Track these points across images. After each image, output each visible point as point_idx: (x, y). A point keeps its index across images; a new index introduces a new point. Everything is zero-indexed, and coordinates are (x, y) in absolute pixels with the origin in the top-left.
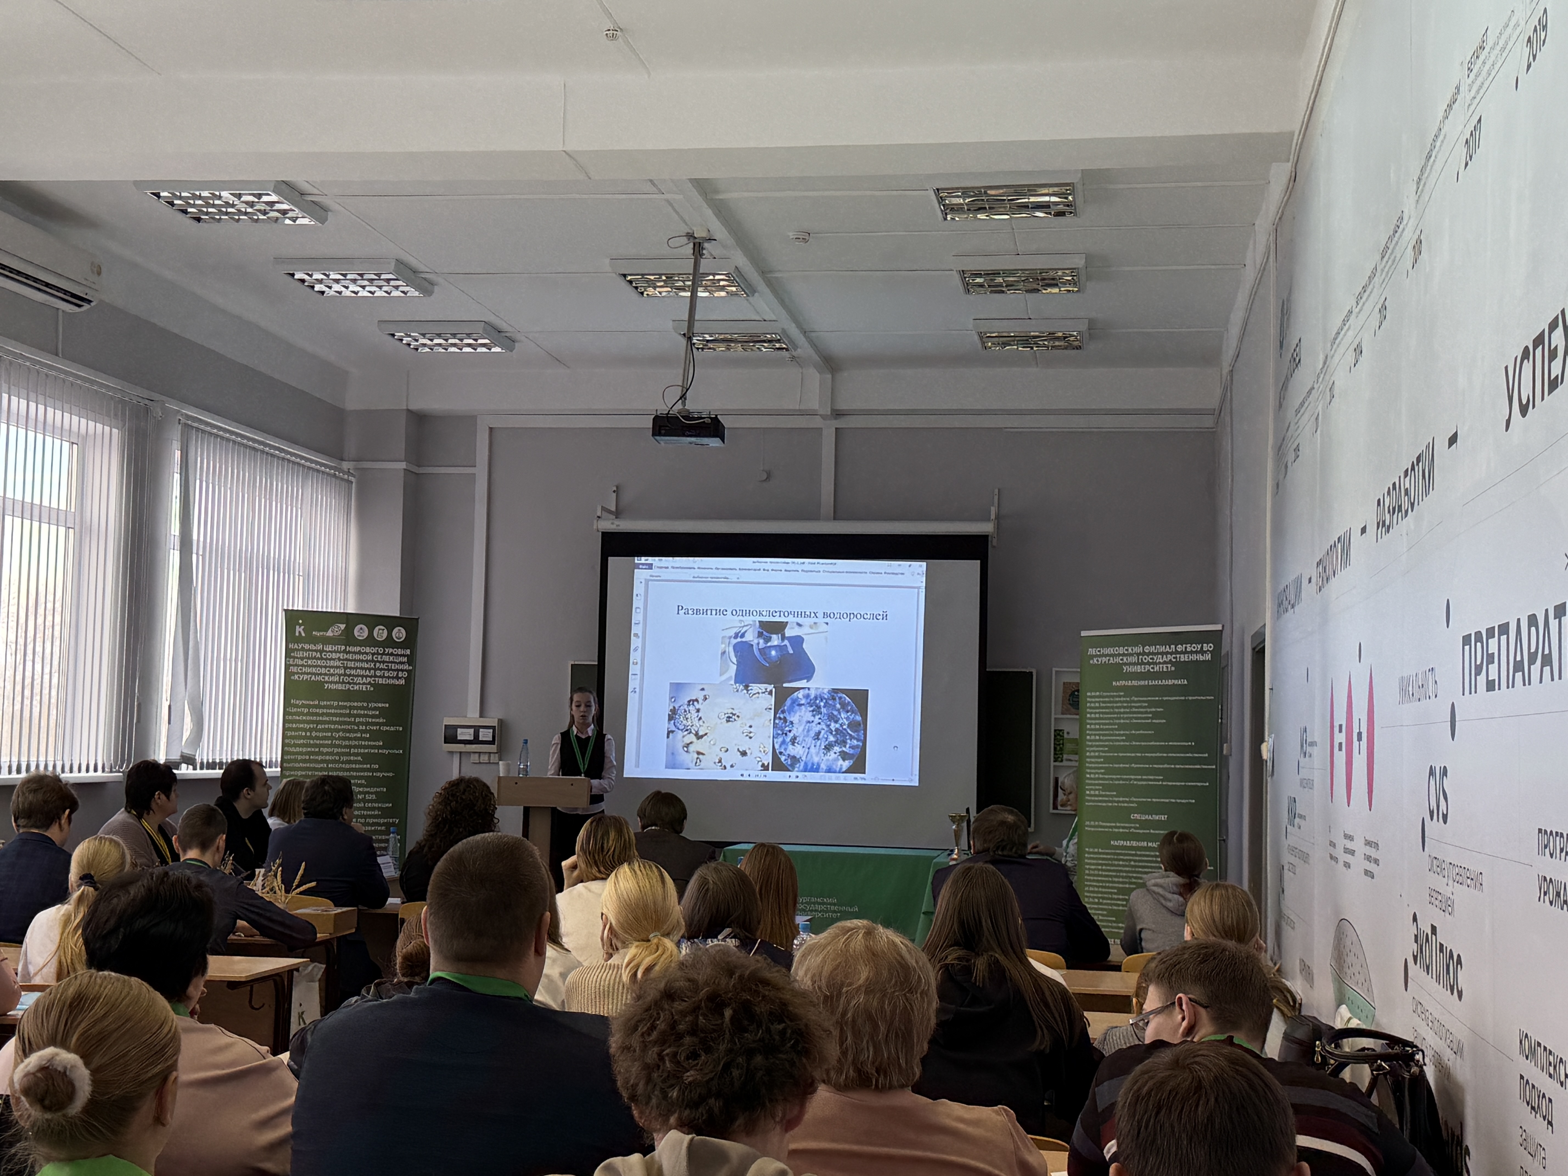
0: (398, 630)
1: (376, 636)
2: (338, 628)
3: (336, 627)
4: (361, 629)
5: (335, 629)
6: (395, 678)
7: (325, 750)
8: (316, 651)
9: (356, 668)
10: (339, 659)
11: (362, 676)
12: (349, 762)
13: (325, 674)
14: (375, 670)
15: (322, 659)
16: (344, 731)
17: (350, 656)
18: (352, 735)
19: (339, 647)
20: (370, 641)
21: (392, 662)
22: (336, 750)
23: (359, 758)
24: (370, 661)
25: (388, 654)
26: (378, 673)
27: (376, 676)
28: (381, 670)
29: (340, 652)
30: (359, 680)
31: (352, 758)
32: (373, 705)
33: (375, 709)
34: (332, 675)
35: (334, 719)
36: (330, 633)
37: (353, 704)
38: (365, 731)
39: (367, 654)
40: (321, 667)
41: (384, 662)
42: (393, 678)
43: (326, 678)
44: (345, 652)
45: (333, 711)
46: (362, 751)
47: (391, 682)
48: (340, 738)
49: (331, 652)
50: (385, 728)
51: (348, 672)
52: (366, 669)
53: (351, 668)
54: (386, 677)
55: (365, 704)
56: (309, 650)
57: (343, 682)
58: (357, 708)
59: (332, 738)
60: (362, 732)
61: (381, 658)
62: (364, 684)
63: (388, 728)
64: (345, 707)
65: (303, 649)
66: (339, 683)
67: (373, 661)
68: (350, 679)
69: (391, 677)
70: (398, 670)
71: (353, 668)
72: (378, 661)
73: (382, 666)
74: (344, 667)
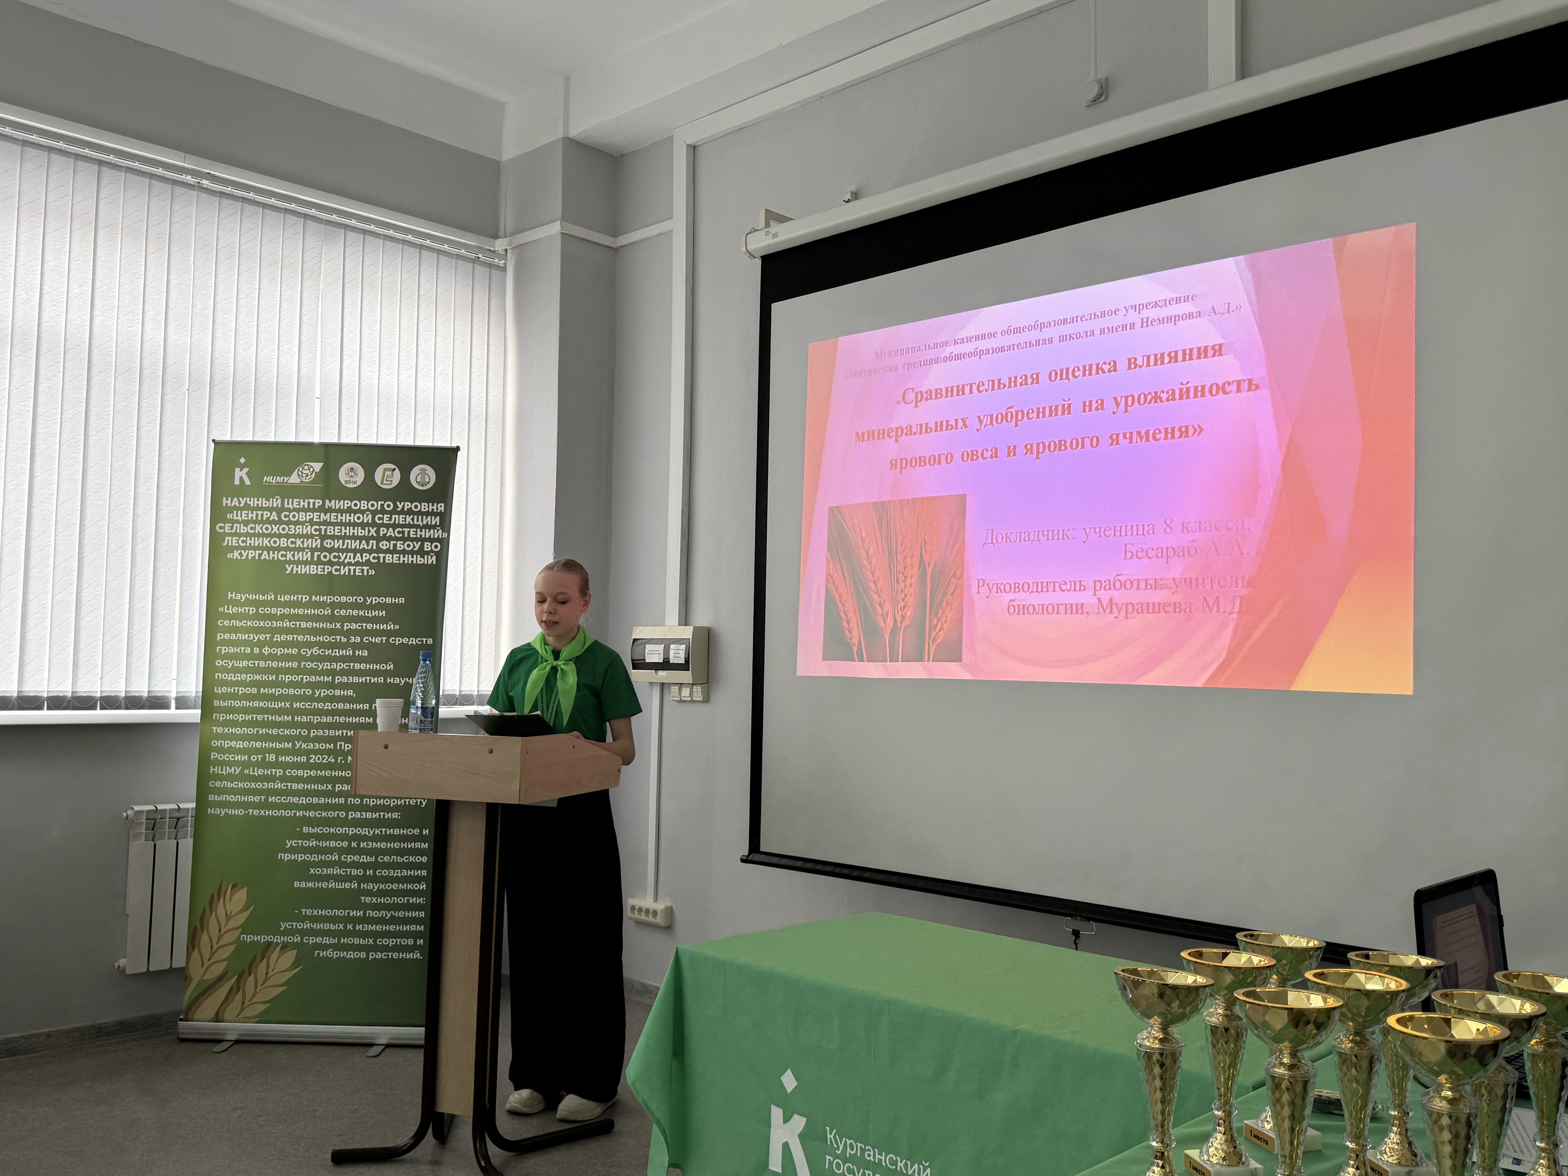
0: (421, 470)
1: (379, 483)
2: (309, 469)
3: (306, 467)
4: (352, 469)
5: (304, 471)
6: (417, 553)
7: (287, 678)
8: (271, 510)
9: (344, 537)
10: (312, 522)
11: (355, 551)
12: (332, 699)
13: (287, 549)
14: (379, 539)
15: (280, 522)
16: (322, 645)
17: (332, 517)
18: (337, 653)
19: (311, 501)
20: (369, 490)
21: (409, 526)
22: (306, 679)
23: (350, 693)
24: (368, 524)
25: (402, 512)
26: (384, 545)
27: (379, 550)
28: (389, 539)
29: (313, 510)
30: (350, 558)
31: (337, 692)
32: (375, 600)
33: (379, 606)
34: (299, 550)
35: (304, 625)
36: (294, 479)
37: (336, 599)
38: (361, 646)
39: (363, 512)
40: (280, 536)
41: (394, 526)
42: (412, 553)
43: (289, 556)
44: (323, 509)
45: (301, 611)
46: (356, 679)
47: (408, 559)
48: (313, 658)
49: (298, 510)
50: (398, 641)
51: (328, 544)
52: (361, 538)
53: (333, 537)
54: (400, 552)
55: (360, 600)
56: (258, 508)
57: (319, 562)
58: (346, 606)
59: (299, 658)
60: (355, 647)
61: (390, 519)
62: (357, 564)
63: (405, 640)
64: (323, 605)
65: (247, 507)
66: (312, 562)
67: (373, 524)
68: (331, 557)
69: (408, 553)
70: (423, 540)
71: (338, 538)
72: (383, 525)
73: (391, 533)
74: (320, 535)
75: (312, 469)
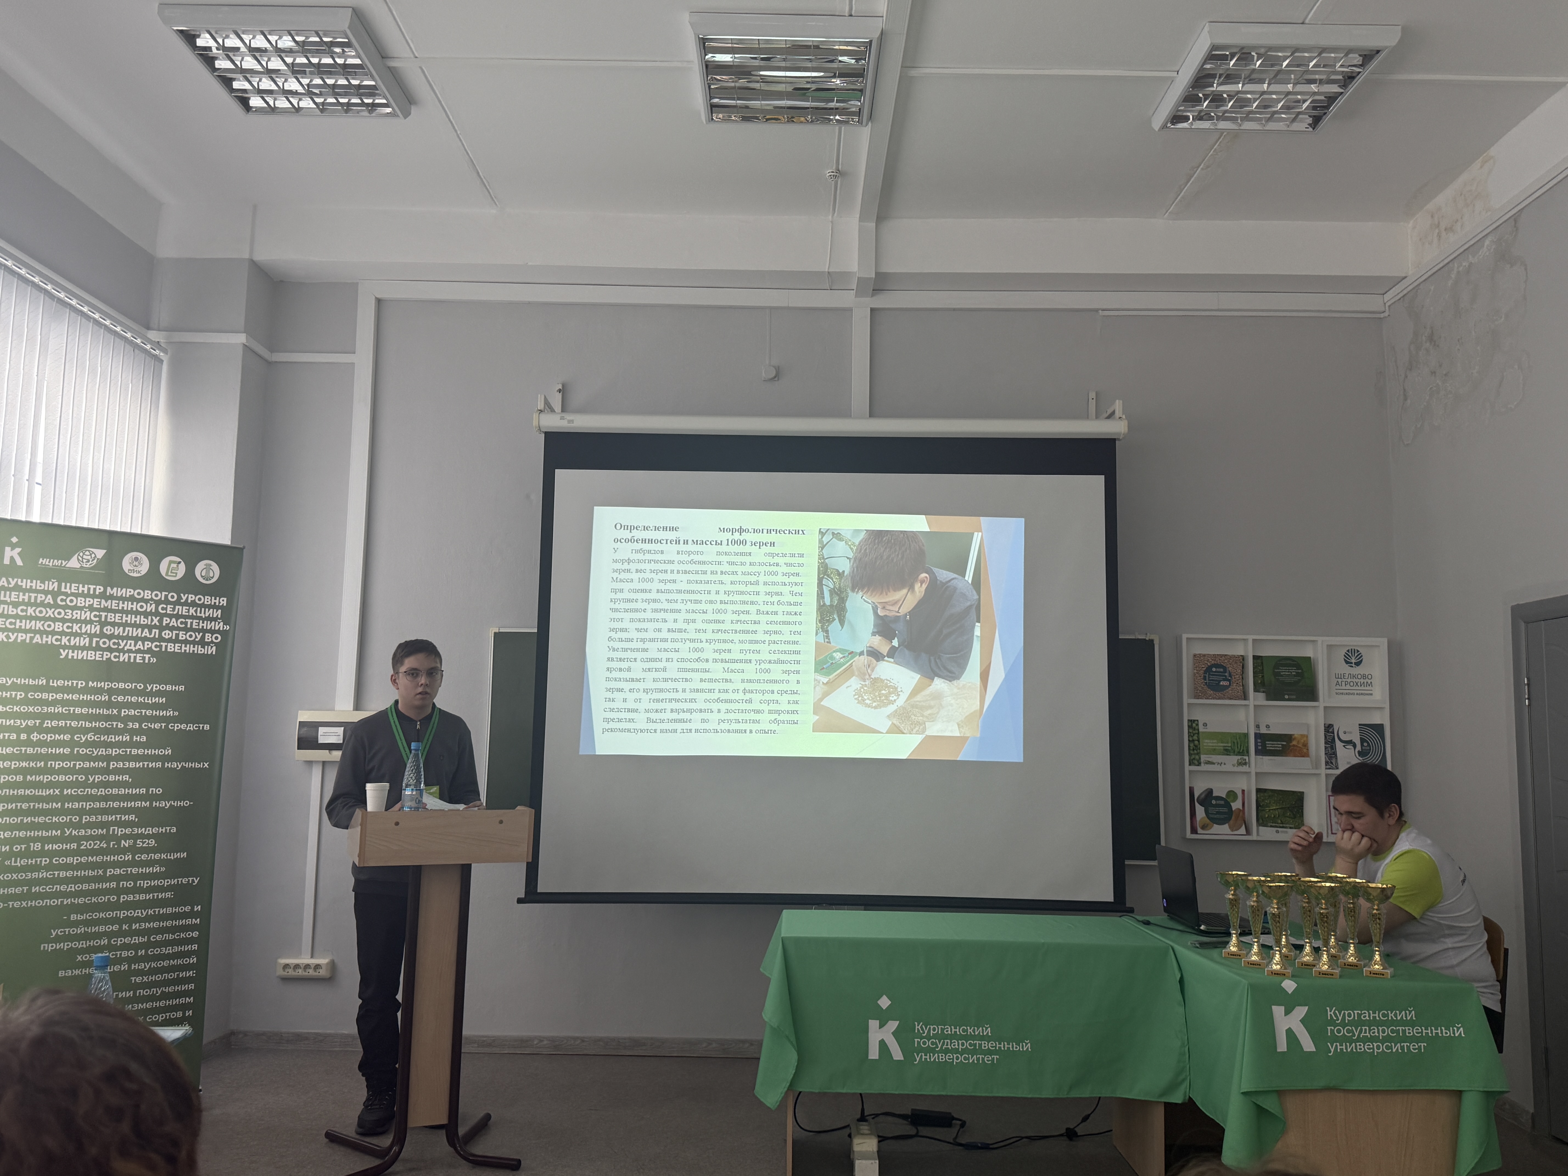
0: (206, 565)
1: (164, 574)
2: (91, 555)
3: (87, 553)
4: (136, 559)
5: (84, 557)
6: (198, 643)
7: (57, 765)
8: (46, 593)
9: (125, 625)
10: (91, 608)
11: (136, 639)
12: (106, 785)
13: (62, 633)
14: (161, 628)
15: (56, 606)
16: (97, 731)
17: (114, 605)
18: (113, 738)
19: (92, 587)
20: (153, 580)
21: (192, 617)
22: (79, 765)
23: (126, 778)
24: (151, 613)
25: (186, 604)
26: (166, 634)
27: (161, 639)
28: (172, 629)
29: (94, 596)
30: (130, 645)
31: (112, 778)
32: (156, 687)
33: (159, 694)
34: (76, 635)
35: (78, 710)
36: (74, 563)
37: (114, 685)
38: (139, 732)
39: (146, 601)
40: (55, 620)
41: (178, 617)
42: (194, 643)
43: (65, 640)
44: (103, 596)
45: (75, 697)
46: (132, 765)
47: (189, 649)
48: (88, 744)
49: (76, 595)
50: (177, 727)
51: (108, 630)
52: (143, 627)
53: (113, 624)
54: (182, 642)
55: (140, 686)
56: (31, 590)
57: (98, 648)
58: (124, 692)
59: (72, 744)
60: (133, 732)
61: (174, 610)
62: (139, 651)
63: (183, 726)
64: (100, 691)
65: (18, 588)
66: (90, 648)
67: (156, 614)
68: (111, 643)
69: (190, 643)
70: (204, 631)
71: (119, 625)
72: (166, 615)
73: (173, 622)
74: (100, 622)
75: (93, 556)
